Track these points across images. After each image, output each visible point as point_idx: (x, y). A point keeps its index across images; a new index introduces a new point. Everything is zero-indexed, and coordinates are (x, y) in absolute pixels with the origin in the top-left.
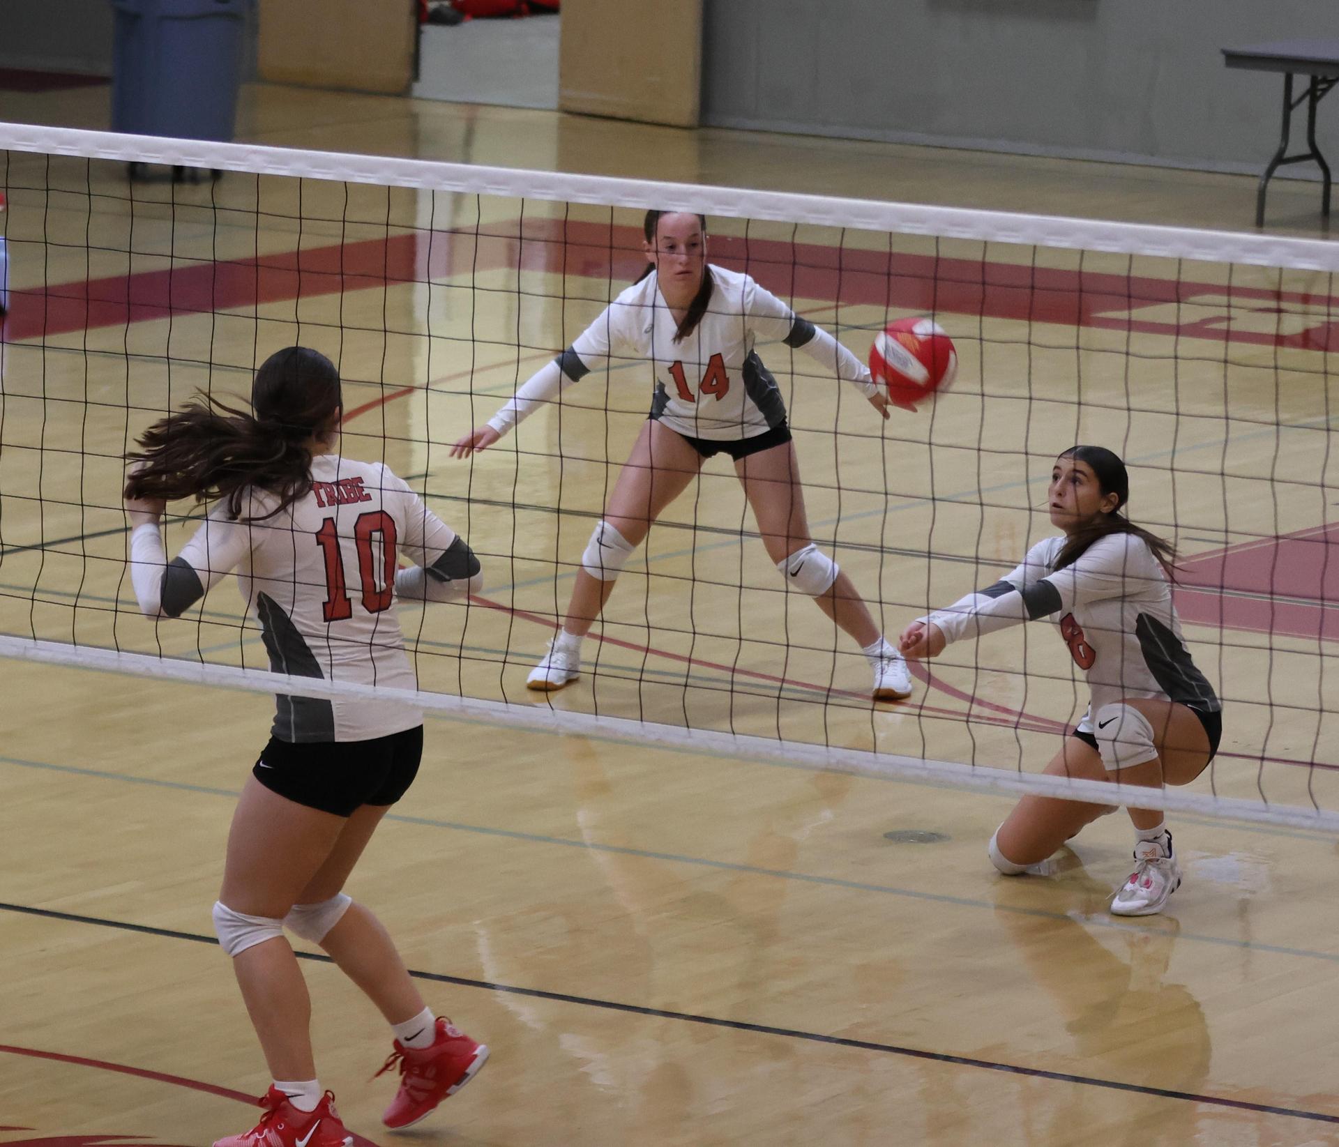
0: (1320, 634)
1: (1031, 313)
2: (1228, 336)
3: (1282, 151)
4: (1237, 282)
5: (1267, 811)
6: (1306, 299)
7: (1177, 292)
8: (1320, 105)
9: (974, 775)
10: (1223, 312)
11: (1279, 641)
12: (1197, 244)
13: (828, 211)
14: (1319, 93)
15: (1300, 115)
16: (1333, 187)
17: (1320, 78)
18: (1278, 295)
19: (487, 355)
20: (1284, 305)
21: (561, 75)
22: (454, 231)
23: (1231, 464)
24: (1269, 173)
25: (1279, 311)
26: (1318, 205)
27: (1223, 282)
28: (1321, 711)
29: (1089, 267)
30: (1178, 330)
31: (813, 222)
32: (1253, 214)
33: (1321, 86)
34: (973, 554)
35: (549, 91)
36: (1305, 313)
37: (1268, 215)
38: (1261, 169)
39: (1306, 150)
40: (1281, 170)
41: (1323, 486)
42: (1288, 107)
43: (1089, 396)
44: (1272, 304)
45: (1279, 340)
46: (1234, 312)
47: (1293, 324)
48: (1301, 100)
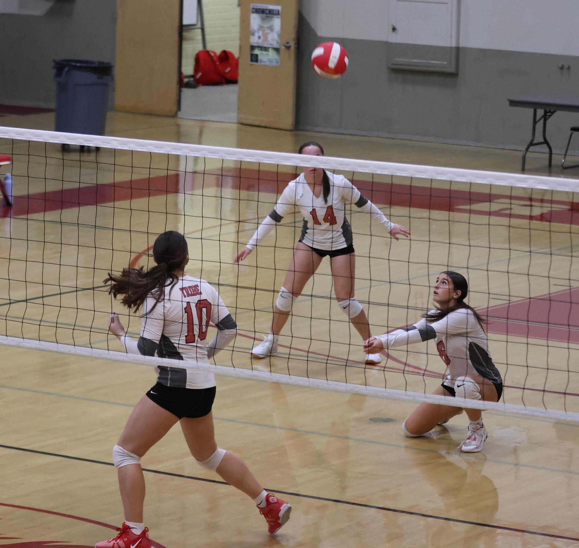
0: (547, 338)
1: (430, 206)
2: (510, 216)
3: (532, 140)
4: (514, 194)
5: (526, 410)
6: (542, 201)
7: (489, 198)
8: (549, 122)
9: (406, 395)
10: (508, 206)
11: (531, 340)
12: (498, 178)
13: (348, 164)
14: (547, 117)
15: (540, 126)
16: (553, 156)
17: (548, 110)
18: (531, 199)
19: (208, 223)
20: (533, 203)
21: (239, 109)
22: (195, 172)
23: (511, 269)
24: (527, 150)
25: (531, 206)
26: (547, 163)
27: (508, 194)
28: (548, 369)
29: (454, 188)
30: (490, 214)
31: (341, 169)
32: (520, 166)
33: (548, 114)
34: (406, 305)
35: (234, 116)
36: (542, 207)
37: (527, 166)
38: (524, 148)
40: (532, 148)
41: (549, 277)
42: (535, 122)
43: (454, 240)
44: (528, 203)
45: (531, 218)
46: (513, 206)
47: (537, 211)
48: (539, 120)
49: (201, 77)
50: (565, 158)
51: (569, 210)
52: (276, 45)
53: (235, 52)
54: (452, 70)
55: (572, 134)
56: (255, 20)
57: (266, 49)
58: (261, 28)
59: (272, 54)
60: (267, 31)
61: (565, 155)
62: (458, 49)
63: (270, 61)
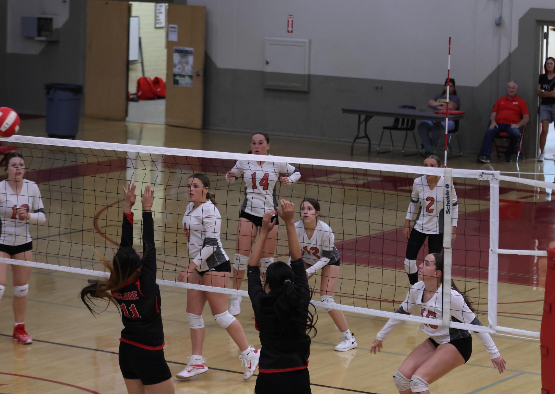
2: (344, 185)
3: (358, 136)
8: (369, 123)
14: (368, 120)
15: (362, 126)
16: (371, 145)
17: (368, 116)
21: (166, 115)
24: (354, 142)
25: (357, 178)
30: (331, 183)
33: (369, 118)
35: (163, 120)
36: (364, 179)
38: (352, 140)
39: (364, 135)
40: (358, 141)
42: (359, 123)
45: (357, 186)
47: (361, 182)
48: (363, 122)
49: (141, 94)
50: (379, 147)
51: (381, 181)
52: (190, 73)
53: (164, 78)
54: (306, 89)
55: (383, 131)
56: (176, 57)
57: (184, 76)
58: (180, 62)
59: (187, 80)
60: (185, 64)
61: (379, 145)
62: (309, 76)
63: (186, 84)
